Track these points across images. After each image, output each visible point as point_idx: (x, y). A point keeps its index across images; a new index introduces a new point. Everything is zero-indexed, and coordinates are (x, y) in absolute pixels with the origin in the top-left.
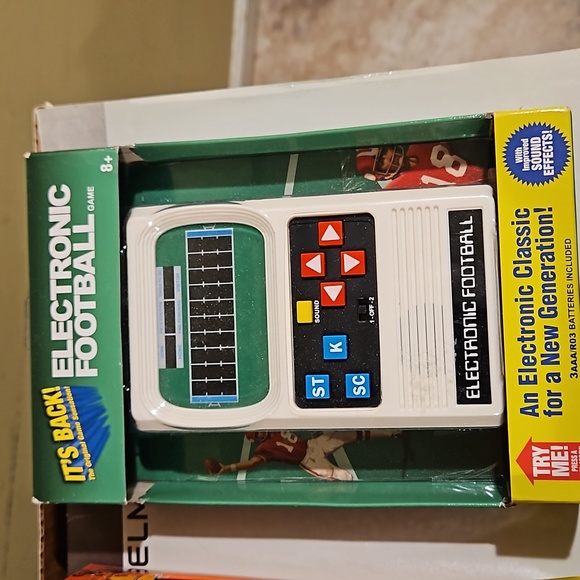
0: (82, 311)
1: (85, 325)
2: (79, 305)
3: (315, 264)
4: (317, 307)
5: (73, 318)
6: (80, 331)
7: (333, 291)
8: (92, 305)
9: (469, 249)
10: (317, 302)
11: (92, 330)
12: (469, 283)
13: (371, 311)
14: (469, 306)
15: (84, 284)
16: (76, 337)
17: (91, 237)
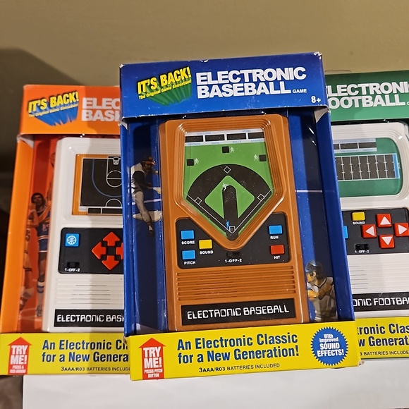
0: (353, 100)
1: (346, 102)
2: (356, 99)
3: (385, 222)
4: (361, 223)
5: (349, 96)
6: (343, 99)
7: (371, 231)
8: (357, 105)
9: (400, 302)
10: (364, 223)
11: (344, 106)
12: (381, 302)
13: (361, 251)
14: (369, 302)
15: (367, 101)
16: (340, 98)
17: (393, 104)
